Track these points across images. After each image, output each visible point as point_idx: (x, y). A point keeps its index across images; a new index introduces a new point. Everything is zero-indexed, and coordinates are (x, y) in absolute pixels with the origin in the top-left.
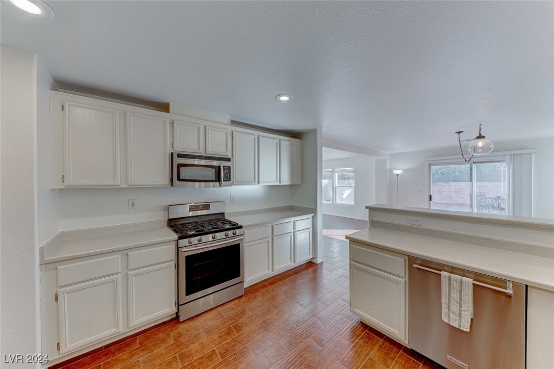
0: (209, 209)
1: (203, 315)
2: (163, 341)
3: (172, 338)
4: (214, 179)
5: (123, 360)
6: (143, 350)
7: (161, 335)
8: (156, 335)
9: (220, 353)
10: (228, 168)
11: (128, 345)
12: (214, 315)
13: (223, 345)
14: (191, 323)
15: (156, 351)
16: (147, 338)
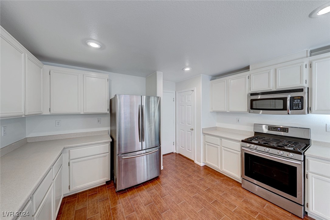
0: (288, 132)
1: (256, 196)
2: (229, 185)
3: (232, 188)
4: (282, 108)
5: (214, 178)
6: (221, 181)
7: (231, 184)
8: (230, 182)
9: (236, 209)
10: (300, 98)
11: (220, 176)
12: (260, 201)
13: (242, 210)
14: (245, 192)
15: (223, 185)
16: (227, 180)
